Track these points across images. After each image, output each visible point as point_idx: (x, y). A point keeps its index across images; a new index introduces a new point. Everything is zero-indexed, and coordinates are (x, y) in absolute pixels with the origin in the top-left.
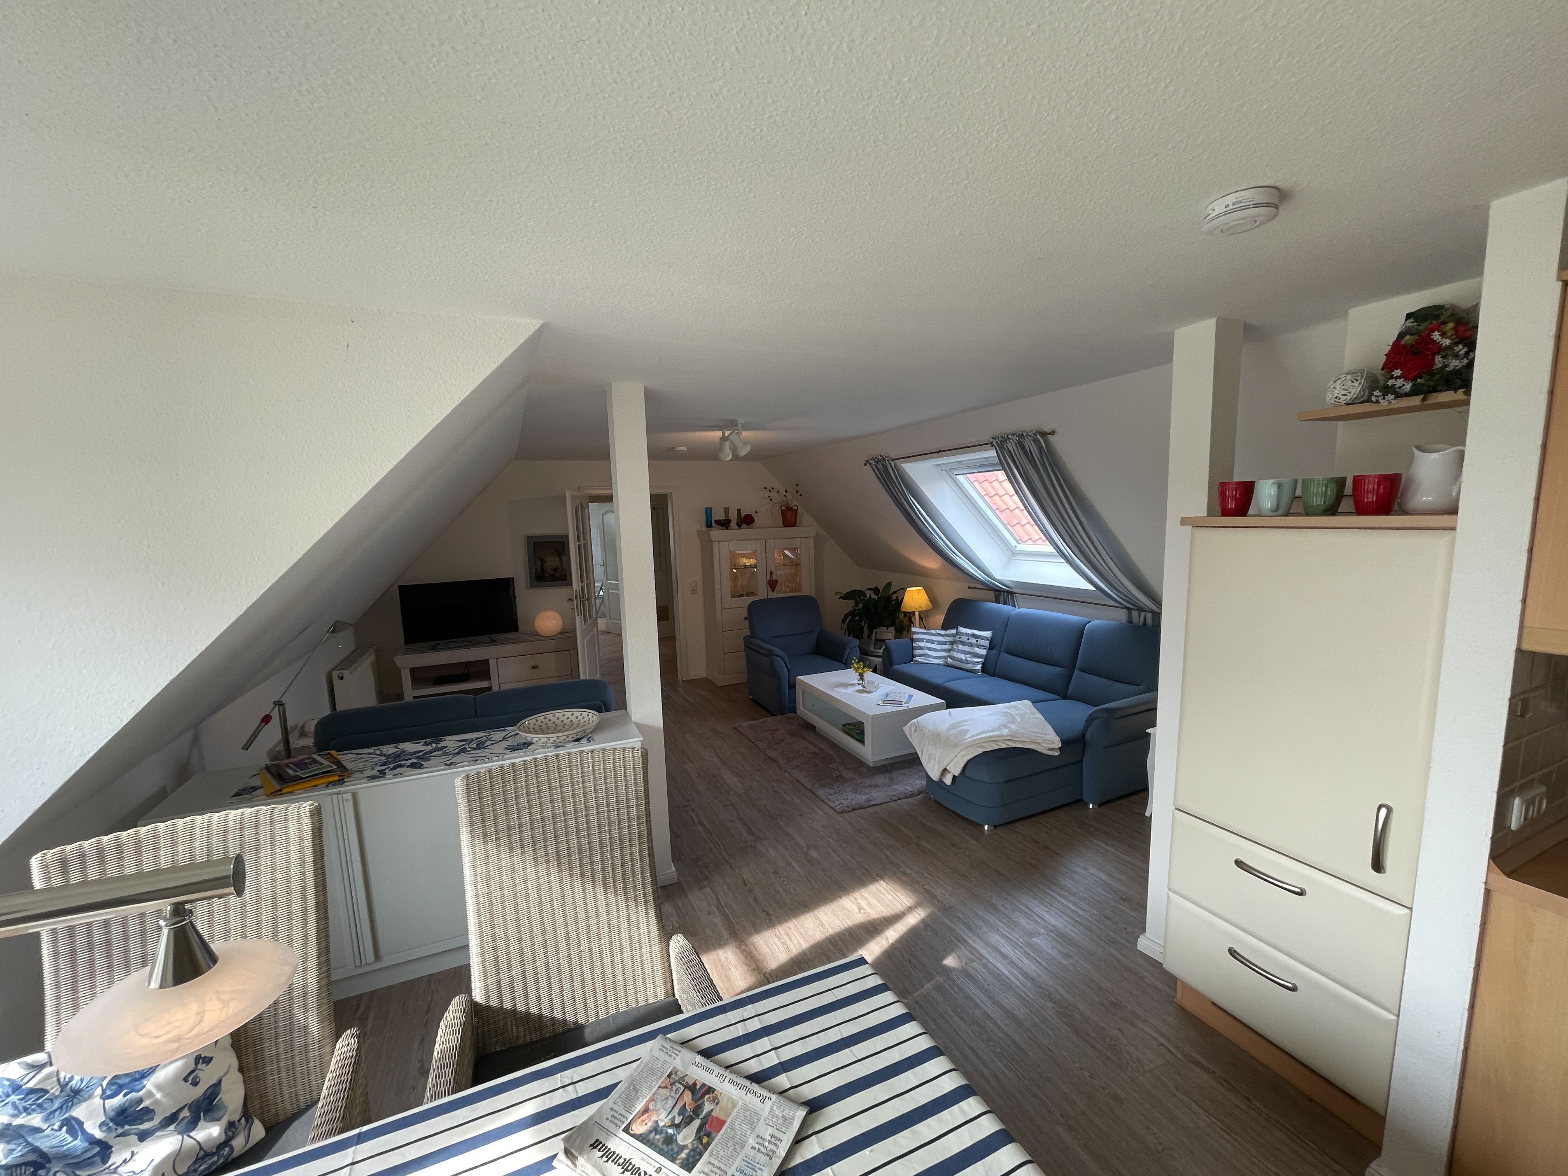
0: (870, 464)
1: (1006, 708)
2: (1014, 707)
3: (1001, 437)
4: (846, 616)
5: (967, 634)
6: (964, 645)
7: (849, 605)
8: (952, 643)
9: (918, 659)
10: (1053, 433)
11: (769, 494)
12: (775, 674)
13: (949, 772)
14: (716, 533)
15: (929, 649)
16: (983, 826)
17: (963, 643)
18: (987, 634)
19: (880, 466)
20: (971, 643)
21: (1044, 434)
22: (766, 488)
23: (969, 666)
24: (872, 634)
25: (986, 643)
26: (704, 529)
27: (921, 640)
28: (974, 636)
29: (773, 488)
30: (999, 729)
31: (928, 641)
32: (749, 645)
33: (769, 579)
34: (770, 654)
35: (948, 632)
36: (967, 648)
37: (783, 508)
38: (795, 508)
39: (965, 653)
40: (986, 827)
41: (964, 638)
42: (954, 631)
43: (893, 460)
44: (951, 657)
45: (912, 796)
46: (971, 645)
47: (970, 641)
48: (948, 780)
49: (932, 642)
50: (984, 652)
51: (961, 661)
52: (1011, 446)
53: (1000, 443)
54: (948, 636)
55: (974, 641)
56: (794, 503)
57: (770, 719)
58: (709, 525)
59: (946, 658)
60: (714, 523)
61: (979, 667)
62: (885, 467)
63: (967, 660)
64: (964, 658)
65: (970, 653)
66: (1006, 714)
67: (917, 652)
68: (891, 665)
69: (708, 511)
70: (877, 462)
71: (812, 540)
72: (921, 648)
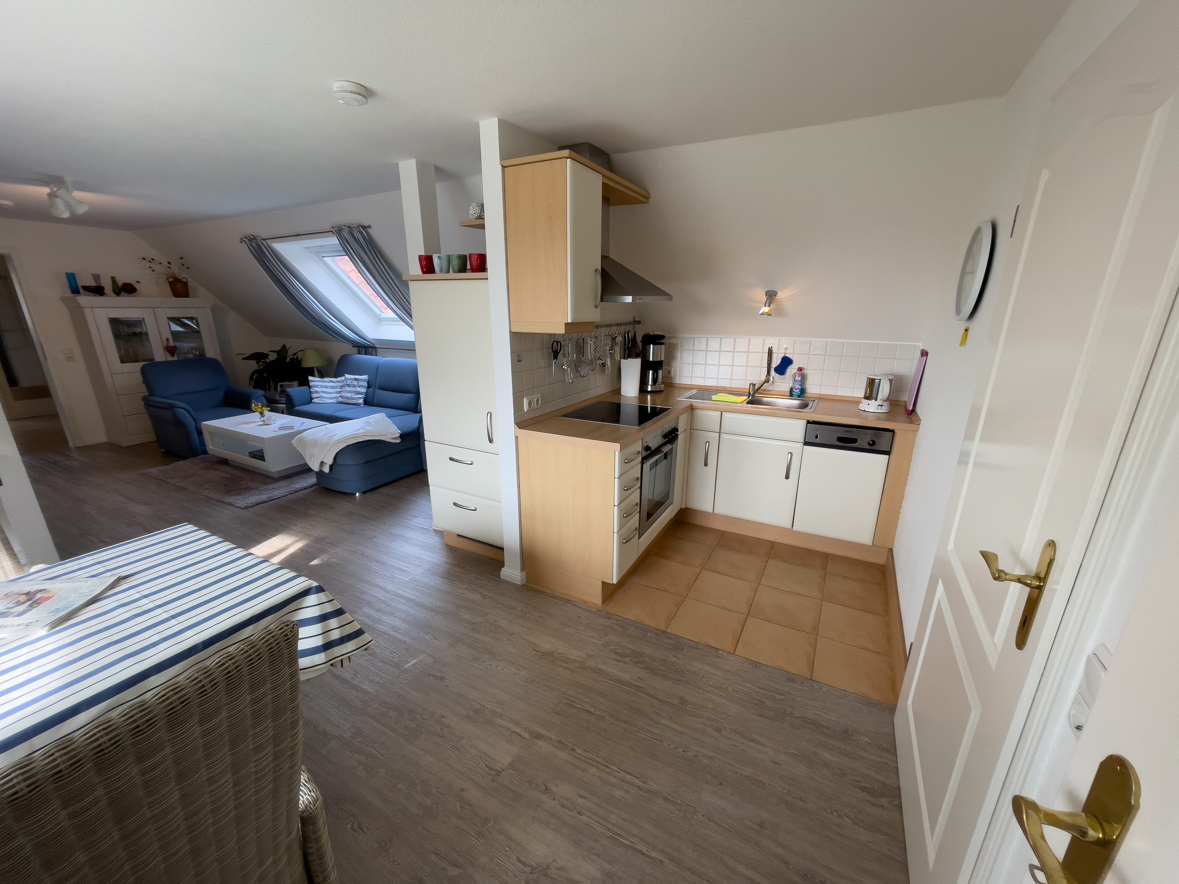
0: (245, 241)
1: (367, 419)
2: (373, 417)
3: (337, 227)
4: (253, 374)
5: (351, 379)
6: (349, 387)
7: (253, 365)
8: (341, 387)
9: (315, 400)
10: (370, 227)
11: (149, 264)
12: (180, 424)
13: (326, 464)
14: (85, 300)
15: (324, 392)
16: (355, 494)
17: (348, 386)
18: (365, 377)
19: (254, 245)
20: (354, 385)
21: (364, 228)
22: (144, 259)
23: (354, 401)
24: (277, 387)
25: (365, 384)
26: (69, 294)
27: (317, 386)
28: (356, 380)
29: (153, 259)
30: (359, 430)
31: (322, 387)
32: (148, 403)
33: (165, 344)
34: (171, 407)
35: (338, 379)
36: (351, 389)
37: (171, 280)
38: (185, 280)
39: (350, 392)
40: (357, 494)
41: (349, 382)
42: (342, 378)
43: (264, 240)
44: (341, 397)
45: (305, 489)
46: (354, 386)
47: (353, 384)
48: (326, 470)
49: (326, 387)
50: (364, 390)
51: (348, 398)
52: (346, 234)
53: (338, 231)
54: (338, 382)
55: (355, 383)
56: (182, 275)
57: (182, 463)
58: (75, 291)
59: (337, 398)
60: (81, 291)
61: (361, 401)
62: (259, 246)
63: (352, 397)
64: (350, 396)
65: (354, 392)
66: (366, 422)
67: (314, 396)
68: (293, 407)
69: (71, 278)
70: (250, 240)
71: (209, 311)
72: (317, 392)
